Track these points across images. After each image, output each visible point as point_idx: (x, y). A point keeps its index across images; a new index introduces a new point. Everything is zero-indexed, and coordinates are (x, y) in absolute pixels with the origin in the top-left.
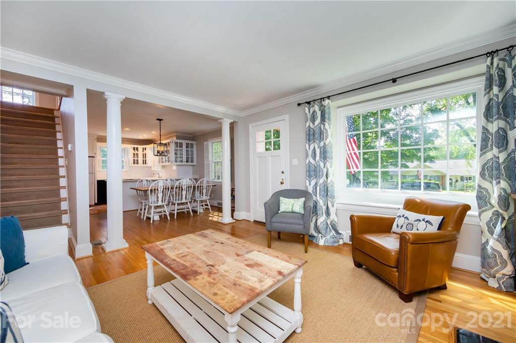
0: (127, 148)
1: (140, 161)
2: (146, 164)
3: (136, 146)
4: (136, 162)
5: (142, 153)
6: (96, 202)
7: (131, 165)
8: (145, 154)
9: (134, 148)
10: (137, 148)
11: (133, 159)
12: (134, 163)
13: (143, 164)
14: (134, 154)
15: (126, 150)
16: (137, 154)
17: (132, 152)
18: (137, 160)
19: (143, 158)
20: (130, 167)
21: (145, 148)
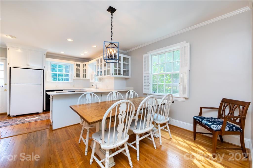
0: (72, 64)
1: (82, 75)
2: (85, 77)
3: (78, 63)
4: (78, 75)
5: (83, 68)
7: (74, 78)
8: (86, 69)
9: (77, 65)
10: (79, 65)
11: (76, 73)
12: (77, 77)
13: (84, 77)
14: (77, 69)
15: (71, 66)
17: (75, 67)
19: (84, 72)
20: (74, 79)
21: (86, 65)
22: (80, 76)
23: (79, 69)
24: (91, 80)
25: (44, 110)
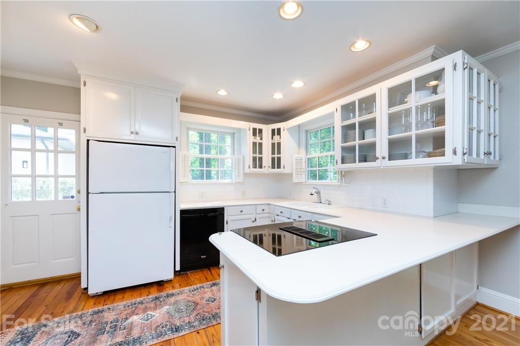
1: (267, 161)
2: (279, 167)
3: (258, 126)
4: (258, 162)
5: (272, 141)
6: (178, 268)
7: (247, 170)
8: (279, 144)
9: (254, 131)
10: (261, 131)
11: (252, 155)
12: (254, 166)
13: (273, 167)
14: (254, 145)
15: (236, 135)
16: (261, 144)
17: (250, 139)
18: (261, 159)
19: (273, 153)
20: (245, 174)
21: (279, 130)
22: (263, 166)
23: (259, 143)
24: (294, 175)
25: (176, 270)
